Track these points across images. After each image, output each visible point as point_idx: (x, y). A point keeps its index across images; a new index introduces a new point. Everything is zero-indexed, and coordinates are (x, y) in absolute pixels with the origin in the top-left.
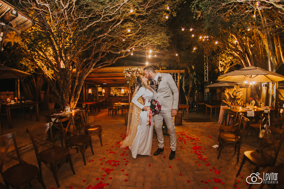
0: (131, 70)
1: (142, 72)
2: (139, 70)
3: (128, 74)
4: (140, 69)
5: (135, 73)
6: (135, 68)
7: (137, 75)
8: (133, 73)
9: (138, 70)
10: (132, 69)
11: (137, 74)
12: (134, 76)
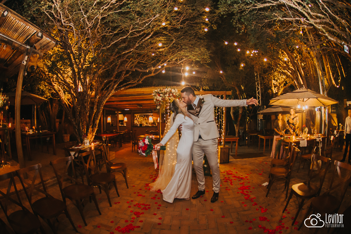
0: (162, 92)
1: (177, 94)
2: (173, 91)
3: (158, 96)
4: (174, 89)
5: (168, 95)
6: (168, 89)
7: (170, 98)
8: (164, 95)
9: (171, 91)
10: (164, 90)
11: (170, 97)
12: (166, 99)
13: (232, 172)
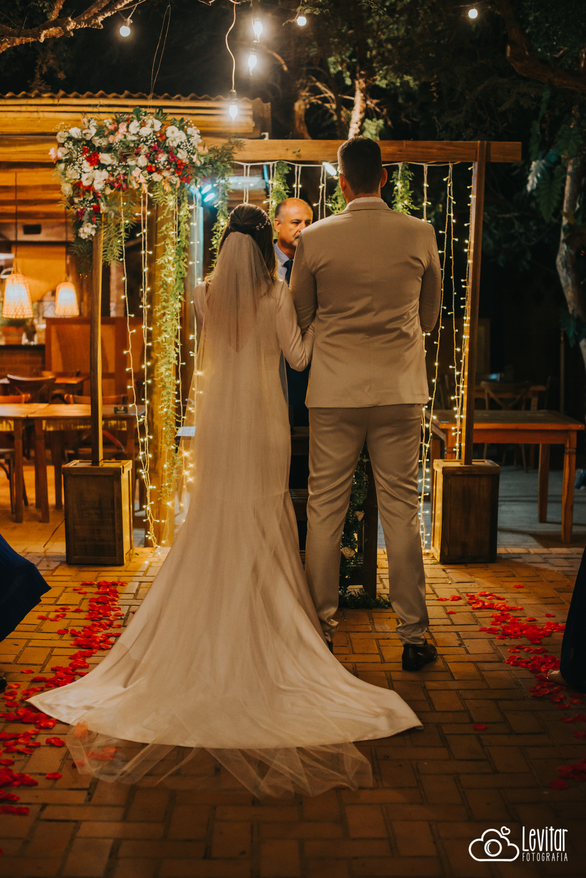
0: (111, 139)
1: (195, 158)
2: (175, 136)
3: (86, 165)
4: (181, 128)
5: (142, 161)
6: (143, 125)
7: (156, 177)
8: (124, 158)
9: (163, 135)
10: (123, 128)
11: (158, 171)
12: (135, 186)
13: (503, 599)
